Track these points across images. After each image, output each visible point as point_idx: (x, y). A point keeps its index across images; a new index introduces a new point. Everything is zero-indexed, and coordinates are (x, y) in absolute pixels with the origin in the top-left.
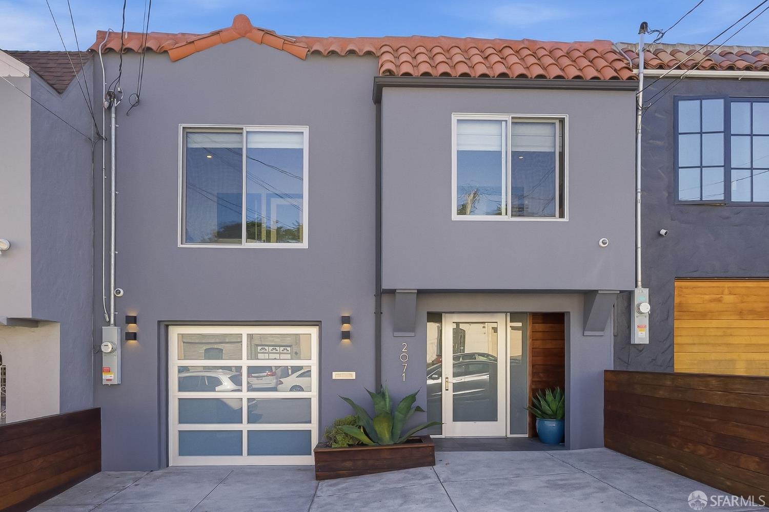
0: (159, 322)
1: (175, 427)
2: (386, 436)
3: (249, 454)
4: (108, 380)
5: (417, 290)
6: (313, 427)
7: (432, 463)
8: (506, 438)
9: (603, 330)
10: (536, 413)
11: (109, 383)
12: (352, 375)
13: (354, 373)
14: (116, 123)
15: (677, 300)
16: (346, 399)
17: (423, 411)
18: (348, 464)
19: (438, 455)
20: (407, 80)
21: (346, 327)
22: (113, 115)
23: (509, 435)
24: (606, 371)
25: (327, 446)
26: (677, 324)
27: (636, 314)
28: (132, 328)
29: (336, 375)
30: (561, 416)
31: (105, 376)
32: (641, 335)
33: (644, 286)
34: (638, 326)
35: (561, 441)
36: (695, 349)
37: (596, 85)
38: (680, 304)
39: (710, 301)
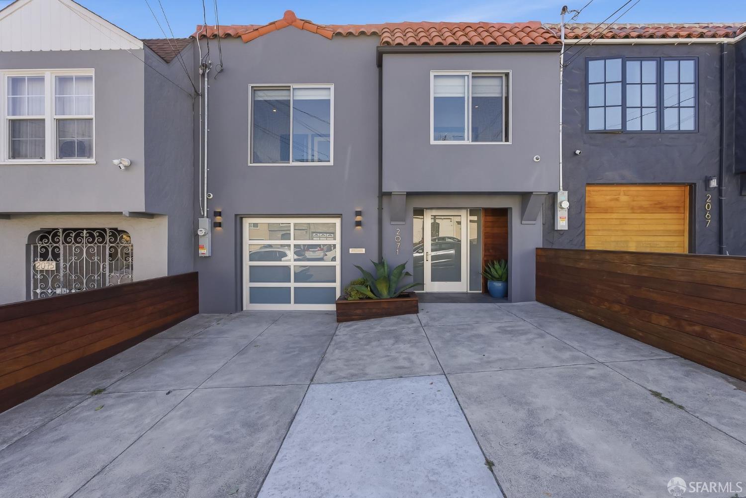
0: (236, 215)
1: (247, 285)
2: (385, 292)
3: (295, 303)
4: (202, 254)
5: (407, 192)
6: (337, 285)
7: (416, 311)
8: (467, 293)
9: (535, 220)
10: (487, 277)
11: (203, 255)
12: (363, 251)
13: (364, 250)
14: (208, 85)
15: (587, 200)
16: (358, 267)
17: (411, 275)
18: (359, 312)
19: (421, 305)
20: (399, 48)
21: (359, 218)
22: (206, 79)
23: (469, 291)
24: (537, 249)
25: (346, 299)
26: (587, 216)
27: (559, 209)
28: (218, 219)
29: (352, 251)
30: (505, 279)
31: (201, 251)
32: (562, 224)
33: (564, 189)
34: (560, 218)
35: (505, 296)
36: (600, 233)
37: (532, 49)
38: (589, 202)
39: (611, 200)
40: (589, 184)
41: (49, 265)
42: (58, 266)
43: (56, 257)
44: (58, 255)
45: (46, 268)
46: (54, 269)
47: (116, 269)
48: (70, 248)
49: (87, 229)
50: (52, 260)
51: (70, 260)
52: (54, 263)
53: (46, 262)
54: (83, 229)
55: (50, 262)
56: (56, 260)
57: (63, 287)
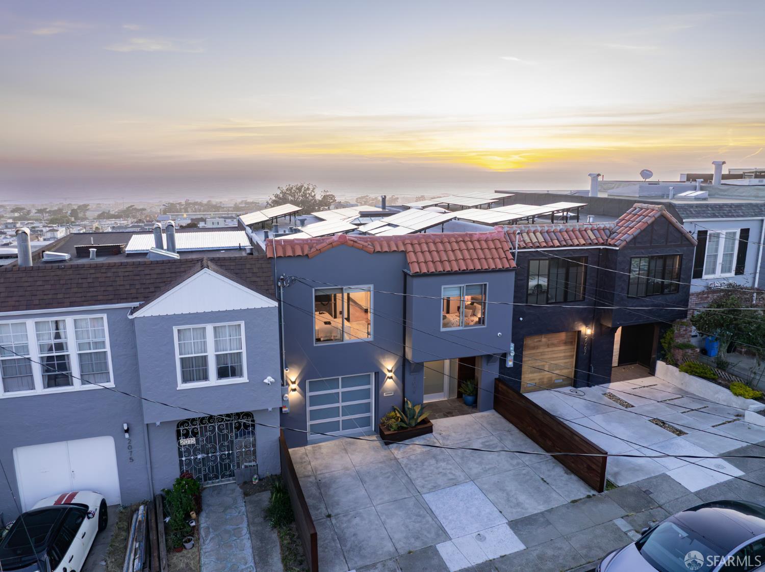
1: (309, 423)
6: (372, 415)
9: (495, 362)
15: (524, 344)
21: (390, 374)
24: (495, 379)
28: (294, 386)
32: (510, 364)
34: (509, 361)
36: (530, 362)
38: (525, 346)
39: (537, 342)
40: (526, 336)
41: (192, 441)
42: (197, 441)
43: (195, 434)
44: (197, 433)
45: (189, 443)
46: (195, 443)
47: (241, 436)
48: (206, 427)
50: (192, 437)
51: (205, 435)
52: (194, 439)
53: (188, 439)
55: (192, 439)
56: (195, 437)
57: (202, 453)
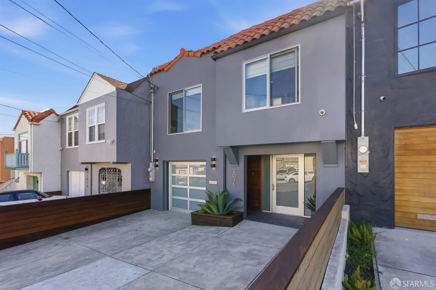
0: (164, 161)
1: (171, 197)
2: (215, 211)
3: (190, 209)
5: (230, 146)
7: (231, 226)
9: (337, 164)
11: (151, 181)
12: (215, 183)
14: (154, 97)
21: (214, 163)
22: (153, 94)
26: (397, 159)
27: (358, 154)
28: (157, 163)
29: (210, 182)
31: (151, 179)
32: (363, 167)
33: (365, 135)
34: (360, 161)
40: (396, 128)
41: (104, 183)
42: (106, 183)
43: (106, 179)
47: (119, 186)
49: (113, 168)
51: (109, 181)
54: (111, 168)
